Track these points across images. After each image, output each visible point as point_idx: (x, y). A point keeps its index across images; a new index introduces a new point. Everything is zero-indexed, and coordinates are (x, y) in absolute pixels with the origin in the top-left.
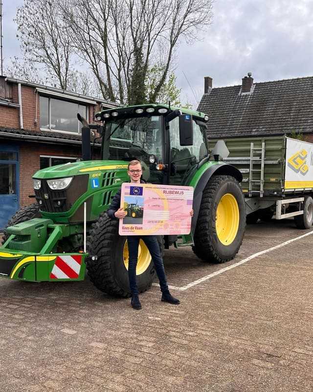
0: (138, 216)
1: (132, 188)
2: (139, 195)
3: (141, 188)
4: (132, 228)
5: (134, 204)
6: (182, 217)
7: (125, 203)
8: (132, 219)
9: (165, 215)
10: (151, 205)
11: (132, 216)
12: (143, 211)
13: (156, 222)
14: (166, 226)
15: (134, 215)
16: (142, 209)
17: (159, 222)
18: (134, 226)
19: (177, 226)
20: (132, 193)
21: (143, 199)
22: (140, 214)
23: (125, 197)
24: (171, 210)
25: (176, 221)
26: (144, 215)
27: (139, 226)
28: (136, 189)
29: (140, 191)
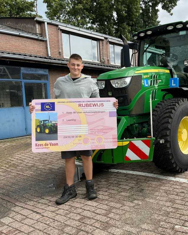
0: (52, 132)
1: (43, 104)
2: (51, 110)
3: (53, 104)
4: (46, 145)
5: (47, 120)
6: (105, 130)
7: (36, 120)
8: (45, 135)
9: (83, 129)
10: (65, 120)
11: (44, 132)
12: (57, 126)
13: (73, 137)
14: (86, 141)
15: (47, 131)
16: (55, 125)
17: (76, 137)
18: (48, 142)
19: (100, 140)
20: (43, 109)
21: (56, 114)
22: (54, 130)
23: (36, 114)
24: (89, 123)
25: (98, 135)
26: (58, 131)
27: (53, 142)
28: (47, 105)
29: (52, 106)
